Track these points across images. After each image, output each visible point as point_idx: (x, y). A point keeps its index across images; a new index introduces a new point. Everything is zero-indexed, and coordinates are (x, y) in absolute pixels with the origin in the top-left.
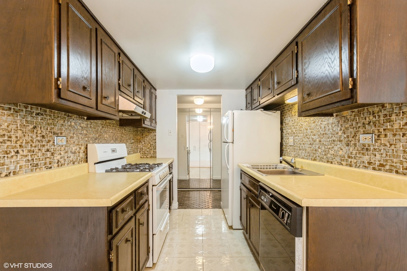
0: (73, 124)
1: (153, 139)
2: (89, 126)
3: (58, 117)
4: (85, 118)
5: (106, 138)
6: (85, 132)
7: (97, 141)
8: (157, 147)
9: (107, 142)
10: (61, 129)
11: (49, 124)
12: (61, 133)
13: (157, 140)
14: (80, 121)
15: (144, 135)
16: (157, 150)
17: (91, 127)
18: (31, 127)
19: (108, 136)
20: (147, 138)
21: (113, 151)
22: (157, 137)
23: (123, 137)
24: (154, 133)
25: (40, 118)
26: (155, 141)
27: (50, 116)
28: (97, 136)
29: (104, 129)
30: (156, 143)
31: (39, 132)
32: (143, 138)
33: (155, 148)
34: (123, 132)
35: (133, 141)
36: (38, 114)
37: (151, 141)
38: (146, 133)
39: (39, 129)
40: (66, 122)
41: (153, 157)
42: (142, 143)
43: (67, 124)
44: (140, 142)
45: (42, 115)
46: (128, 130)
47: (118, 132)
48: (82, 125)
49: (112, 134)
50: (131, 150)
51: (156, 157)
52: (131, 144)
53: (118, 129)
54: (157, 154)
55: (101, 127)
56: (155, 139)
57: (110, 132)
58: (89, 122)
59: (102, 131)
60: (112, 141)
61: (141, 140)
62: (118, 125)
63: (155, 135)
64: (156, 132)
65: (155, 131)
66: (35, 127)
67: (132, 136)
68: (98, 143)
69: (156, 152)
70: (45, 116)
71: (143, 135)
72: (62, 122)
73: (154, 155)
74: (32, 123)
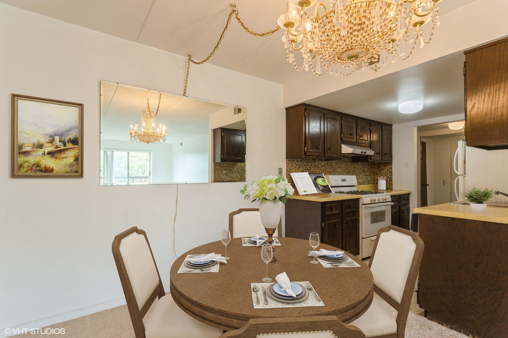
0: (316, 164)
1: (389, 172)
2: (326, 164)
3: (309, 161)
4: (324, 160)
5: (339, 172)
6: (324, 168)
7: (332, 173)
8: (393, 180)
9: (340, 174)
10: (310, 167)
11: (305, 165)
12: (310, 170)
13: (393, 173)
14: (320, 162)
15: (381, 168)
16: (393, 182)
17: (327, 165)
18: (298, 167)
19: (341, 170)
20: (383, 170)
21: (343, 180)
22: (393, 169)
23: (355, 170)
24: (390, 166)
25: (301, 162)
26: (391, 174)
27: (305, 161)
28: (332, 170)
29: (338, 165)
30: (392, 175)
31: (301, 169)
32: (379, 171)
33: (392, 180)
34: (355, 167)
35: (368, 173)
36: (300, 161)
37: (388, 174)
38: (383, 166)
39: (301, 168)
40: (313, 163)
41: (389, 188)
42: (378, 175)
43: (314, 164)
44: (377, 174)
45: (302, 161)
46: (362, 164)
47: (351, 167)
48: (322, 164)
49: (344, 168)
50: (365, 181)
51: (392, 189)
52: (366, 176)
53: (350, 165)
54: (393, 186)
55: (335, 164)
56: (392, 172)
57: (343, 167)
58: (326, 162)
59: (336, 167)
60: (345, 174)
61: (378, 172)
62: (350, 162)
63: (392, 168)
64: (393, 165)
65: (391, 164)
66: (299, 167)
67: (367, 169)
68: (333, 175)
69: (392, 183)
70: (303, 162)
71: (379, 168)
72: (311, 164)
73: (390, 187)
74: (298, 165)
